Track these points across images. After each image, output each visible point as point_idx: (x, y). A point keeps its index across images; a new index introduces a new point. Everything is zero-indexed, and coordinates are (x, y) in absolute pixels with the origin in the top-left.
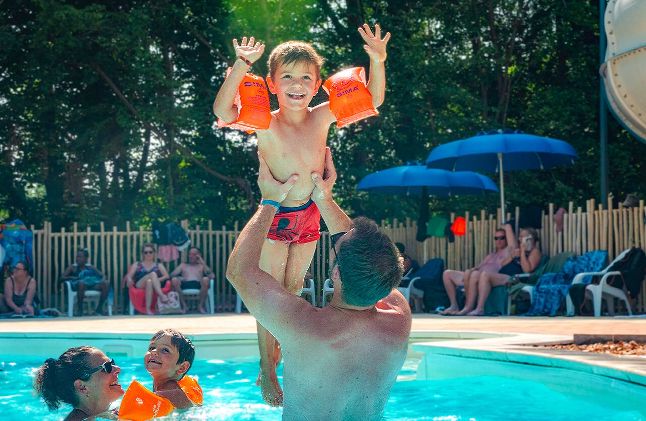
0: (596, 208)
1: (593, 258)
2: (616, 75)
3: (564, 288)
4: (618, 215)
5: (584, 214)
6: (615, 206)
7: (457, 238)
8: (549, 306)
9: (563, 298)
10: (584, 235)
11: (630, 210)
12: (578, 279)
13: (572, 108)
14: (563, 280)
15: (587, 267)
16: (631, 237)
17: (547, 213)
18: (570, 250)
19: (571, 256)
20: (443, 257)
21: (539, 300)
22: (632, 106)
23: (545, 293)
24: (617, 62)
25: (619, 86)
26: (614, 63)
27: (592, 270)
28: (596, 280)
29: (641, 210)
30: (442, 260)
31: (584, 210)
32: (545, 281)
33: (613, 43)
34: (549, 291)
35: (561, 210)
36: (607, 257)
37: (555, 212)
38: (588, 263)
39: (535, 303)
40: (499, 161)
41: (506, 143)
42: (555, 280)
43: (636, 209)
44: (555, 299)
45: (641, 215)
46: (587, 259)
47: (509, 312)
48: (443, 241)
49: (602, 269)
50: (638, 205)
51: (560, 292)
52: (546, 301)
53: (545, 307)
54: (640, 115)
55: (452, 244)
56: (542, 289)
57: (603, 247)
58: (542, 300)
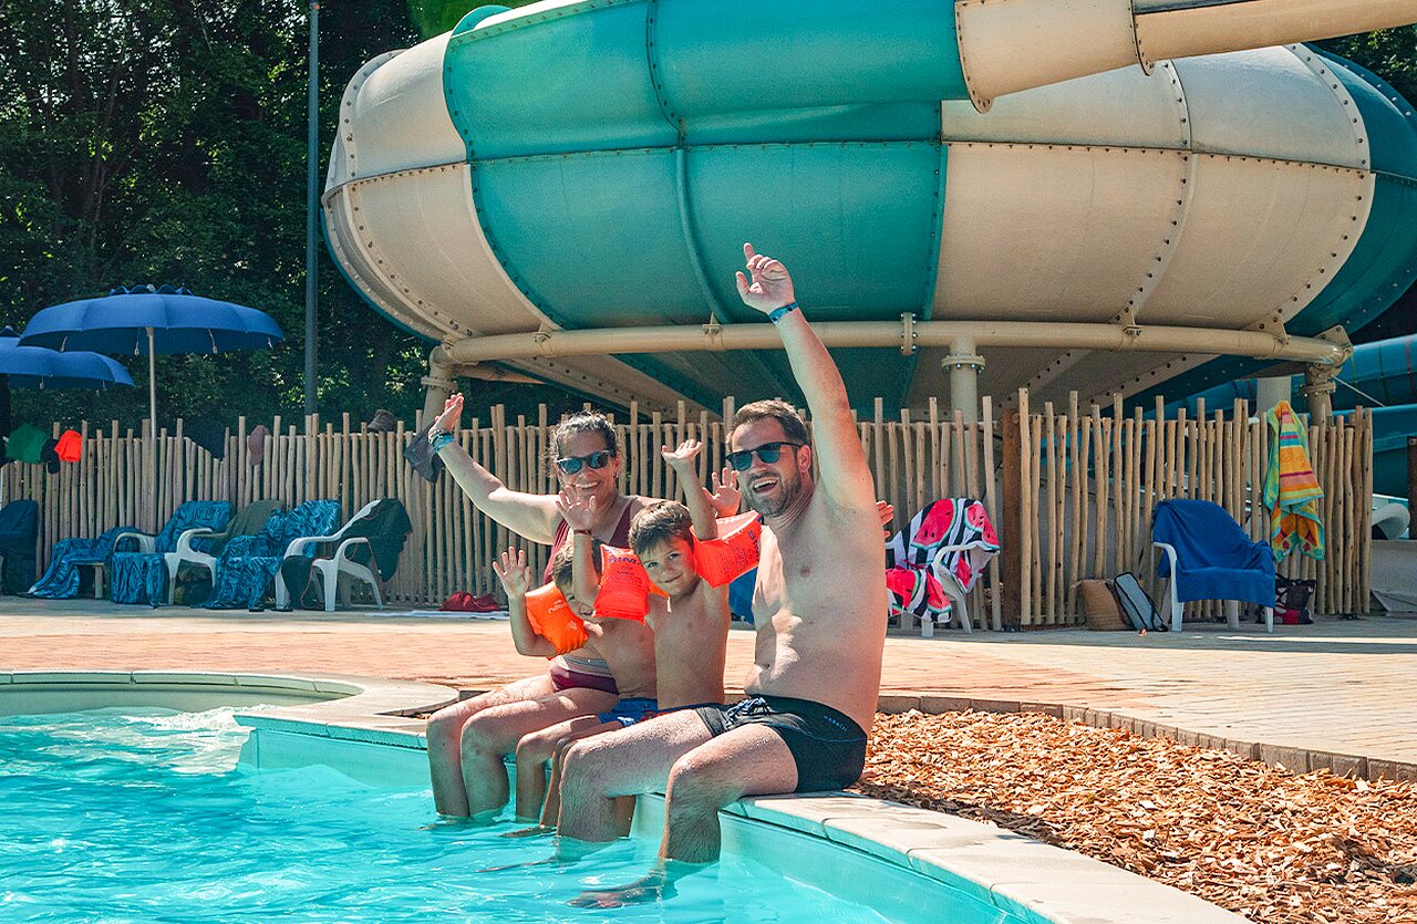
0: (322, 429)
1: (317, 512)
2: (357, 209)
3: (272, 562)
4: (359, 442)
5: (300, 438)
6: (355, 428)
7: (65, 467)
8: (245, 592)
9: (269, 579)
10: (299, 472)
11: (380, 436)
12: (295, 547)
13: (218, 227)
14: (265, 548)
15: (306, 525)
16: (380, 480)
17: (235, 433)
18: (274, 496)
19: (277, 507)
20: (37, 497)
21: (227, 581)
22: (381, 262)
23: (239, 569)
24: (359, 186)
25: (361, 228)
26: (354, 189)
27: (314, 532)
28: (327, 550)
29: (399, 437)
30: (36, 503)
31: (301, 431)
32: (237, 549)
33: (352, 156)
34: (246, 566)
35: (260, 428)
36: (340, 511)
37: (248, 431)
38: (308, 520)
39: (219, 586)
40: (148, 339)
41: (169, 312)
42: (253, 548)
43: (390, 434)
44: (257, 583)
45: (399, 444)
46: (305, 513)
47: (171, 599)
48: (37, 470)
49: (331, 533)
50: (394, 429)
51: (264, 568)
52: (241, 583)
53: (239, 593)
54: (393, 277)
55: (55, 476)
56: (233, 563)
57: (333, 494)
58: (234, 582)
